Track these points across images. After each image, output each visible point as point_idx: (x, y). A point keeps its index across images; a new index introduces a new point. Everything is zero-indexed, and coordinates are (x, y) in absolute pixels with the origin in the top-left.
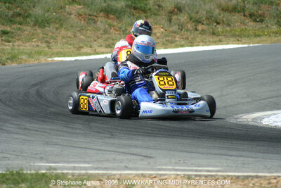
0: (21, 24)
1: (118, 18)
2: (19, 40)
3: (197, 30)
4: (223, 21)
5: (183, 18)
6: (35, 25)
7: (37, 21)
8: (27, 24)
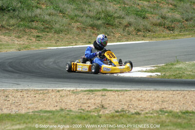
0: (48, 32)
1: (97, 29)
2: (44, 40)
3: (137, 34)
4: (152, 30)
5: (131, 29)
6: (55, 33)
7: (56, 31)
8: (51, 32)
